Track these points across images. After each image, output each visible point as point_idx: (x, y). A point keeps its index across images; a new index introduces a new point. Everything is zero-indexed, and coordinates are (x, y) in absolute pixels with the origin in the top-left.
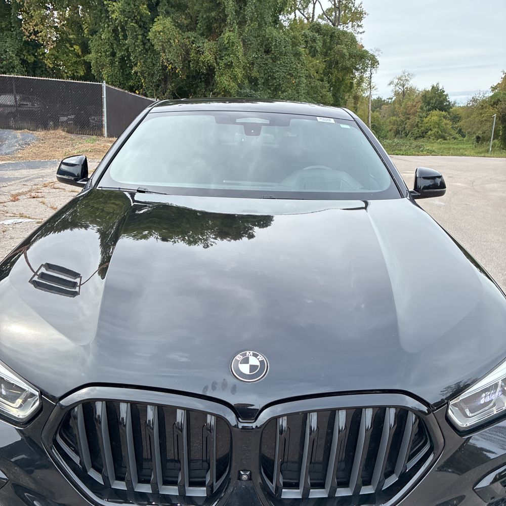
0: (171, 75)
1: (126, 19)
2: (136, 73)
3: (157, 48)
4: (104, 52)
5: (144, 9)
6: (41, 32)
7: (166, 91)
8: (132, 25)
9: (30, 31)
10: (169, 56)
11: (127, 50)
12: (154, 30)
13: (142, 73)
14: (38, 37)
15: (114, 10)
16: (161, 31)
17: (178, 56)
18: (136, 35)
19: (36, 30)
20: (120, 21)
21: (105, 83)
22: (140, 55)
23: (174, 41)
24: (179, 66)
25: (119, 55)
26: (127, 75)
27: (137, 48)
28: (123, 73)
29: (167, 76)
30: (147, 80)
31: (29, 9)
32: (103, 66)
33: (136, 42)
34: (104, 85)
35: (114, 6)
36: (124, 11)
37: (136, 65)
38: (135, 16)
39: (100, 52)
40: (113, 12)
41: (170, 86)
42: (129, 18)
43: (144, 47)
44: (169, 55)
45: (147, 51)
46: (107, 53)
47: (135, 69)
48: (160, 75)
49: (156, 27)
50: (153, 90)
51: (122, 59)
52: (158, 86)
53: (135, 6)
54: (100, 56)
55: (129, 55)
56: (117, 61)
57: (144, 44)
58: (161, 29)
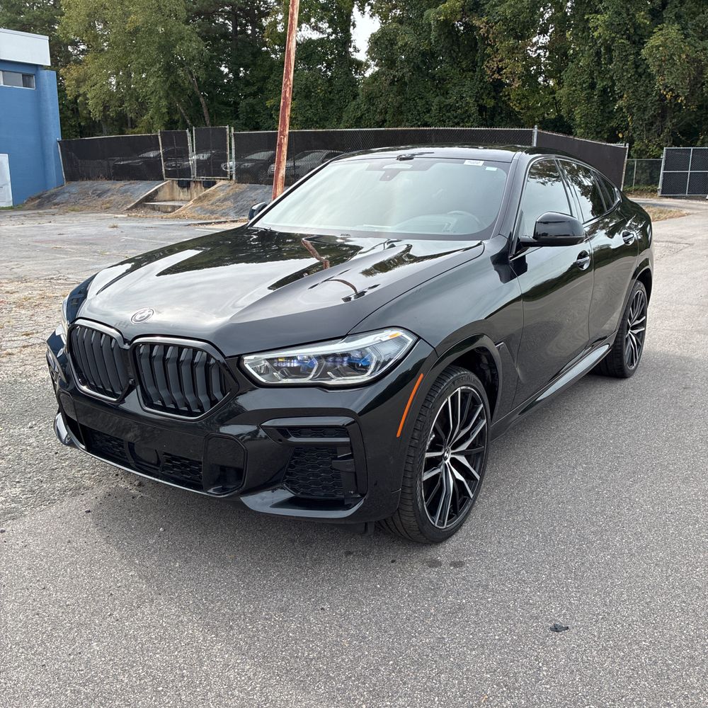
0: (673, 106)
1: (613, 35)
2: (620, 109)
3: (653, 70)
4: (580, 84)
5: (642, 18)
6: (506, 68)
7: (662, 131)
8: (622, 43)
9: (493, 68)
10: (669, 80)
11: (611, 78)
12: (649, 45)
13: (629, 108)
14: (501, 75)
15: (597, 26)
16: (660, 46)
17: (684, 79)
18: (627, 56)
19: (500, 66)
20: (605, 39)
21: (536, 129)
22: (629, 83)
23: (680, 56)
24: (684, 93)
25: (599, 85)
26: (609, 113)
27: (625, 74)
28: (603, 111)
29: (665, 109)
30: (635, 118)
31: (495, 41)
32: (576, 104)
33: (624, 64)
34: (536, 130)
35: (598, 19)
36: (612, 24)
37: (621, 97)
38: (627, 29)
39: (575, 86)
40: (596, 28)
41: (669, 124)
42: (618, 33)
43: (636, 72)
44: (668, 79)
45: (640, 76)
46: (584, 86)
47: (620, 103)
48: (655, 109)
49: (654, 41)
50: (643, 131)
51: (604, 90)
52: (652, 124)
53: (628, 15)
54: (574, 91)
55: (614, 84)
56: (596, 95)
57: (637, 67)
58: (660, 43)
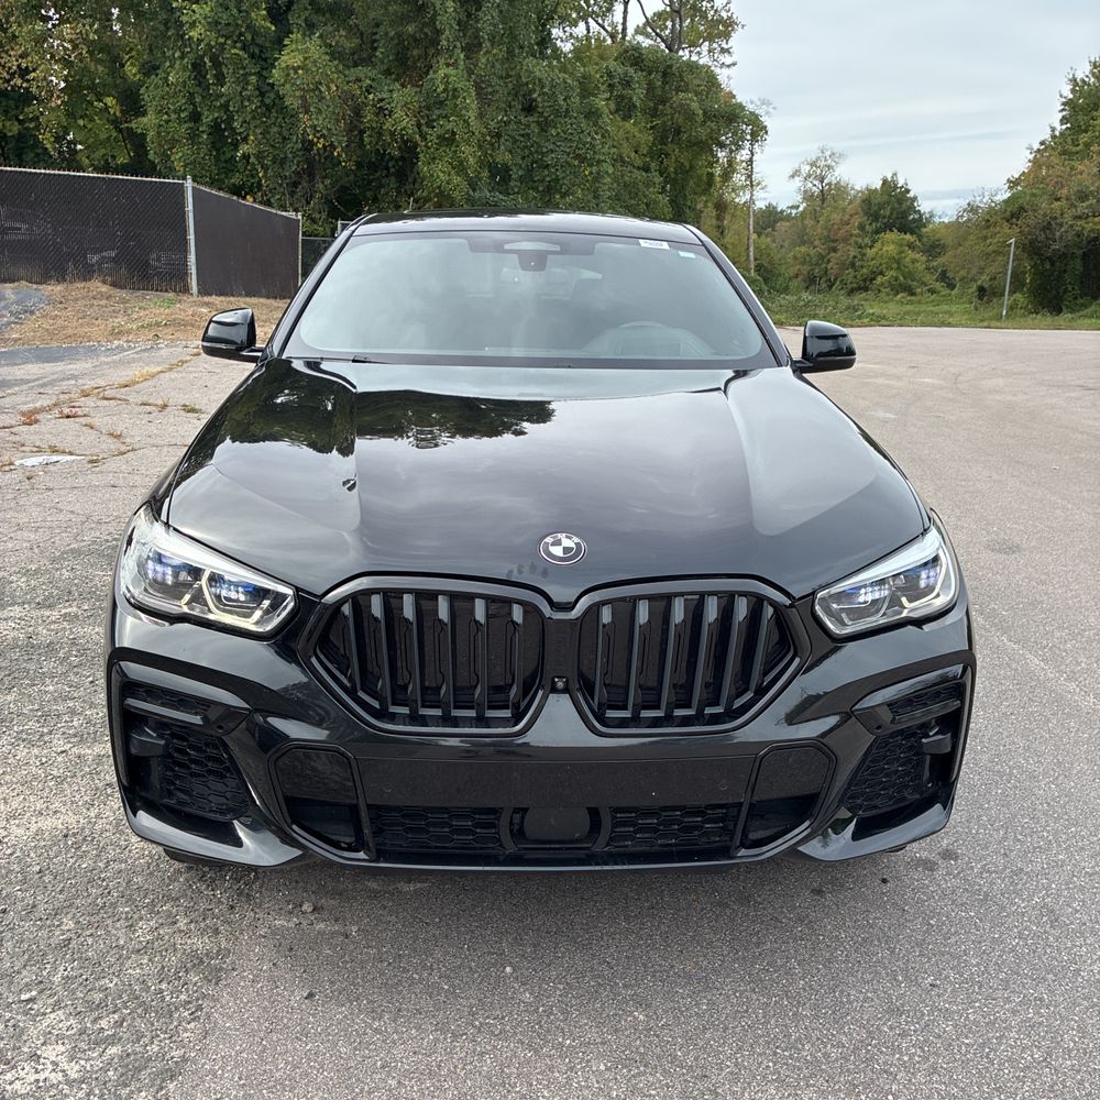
0: (323, 161)
1: (222, 40)
2: (246, 157)
3: (292, 102)
4: (175, 111)
5: (260, 18)
6: (34, 70)
7: (311, 197)
8: (235, 54)
9: (10, 68)
10: (319, 122)
11: (225, 106)
12: (284, 65)
13: (260, 156)
14: (28, 81)
15: (194, 22)
16: (299, 67)
17: (338, 121)
18: (245, 75)
19: (24, 65)
20: (208, 44)
21: (190, 181)
22: (254, 118)
23: (329, 88)
24: (340, 143)
25: (208, 118)
26: (226, 161)
27: (247, 103)
28: (217, 159)
29: (313, 163)
30: (270, 173)
31: (7, 22)
32: (174, 143)
33: (244, 89)
34: (189, 184)
35: (194, 11)
36: (217, 23)
37: (245, 139)
38: (241, 34)
39: (166, 113)
40: (193, 25)
41: (321, 186)
42: (227, 38)
43: (262, 101)
44: (317, 119)
45: (268, 109)
46: (182, 116)
47: (243, 149)
48: (299, 162)
49: (289, 58)
50: (283, 194)
51: (216, 128)
52: (295, 184)
53: (240, 12)
54: (167, 122)
55: (231, 119)
56: (203, 132)
57: (262, 94)
58: (299, 63)
